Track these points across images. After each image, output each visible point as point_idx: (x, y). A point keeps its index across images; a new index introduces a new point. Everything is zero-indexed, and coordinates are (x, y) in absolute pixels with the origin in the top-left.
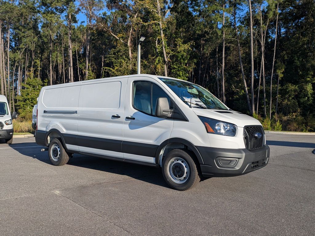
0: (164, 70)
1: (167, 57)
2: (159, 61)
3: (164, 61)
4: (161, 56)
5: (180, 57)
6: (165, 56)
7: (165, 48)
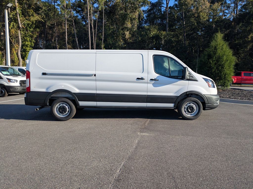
0: (18, 34)
1: (21, 23)
2: (13, 26)
3: (19, 27)
4: (15, 22)
5: (26, 25)
6: (20, 23)
7: (19, 15)
